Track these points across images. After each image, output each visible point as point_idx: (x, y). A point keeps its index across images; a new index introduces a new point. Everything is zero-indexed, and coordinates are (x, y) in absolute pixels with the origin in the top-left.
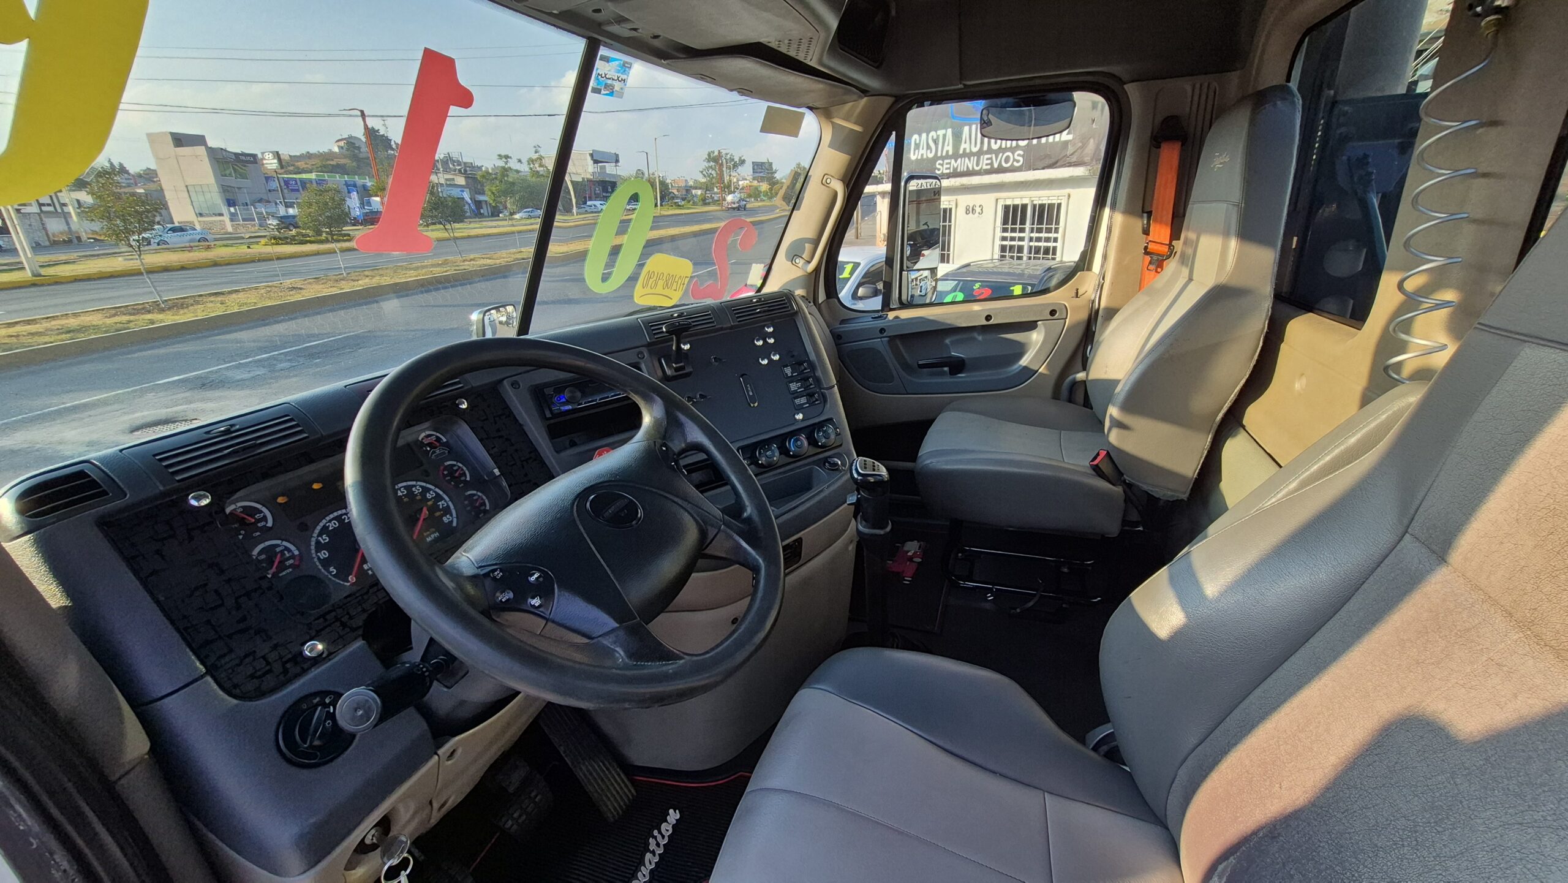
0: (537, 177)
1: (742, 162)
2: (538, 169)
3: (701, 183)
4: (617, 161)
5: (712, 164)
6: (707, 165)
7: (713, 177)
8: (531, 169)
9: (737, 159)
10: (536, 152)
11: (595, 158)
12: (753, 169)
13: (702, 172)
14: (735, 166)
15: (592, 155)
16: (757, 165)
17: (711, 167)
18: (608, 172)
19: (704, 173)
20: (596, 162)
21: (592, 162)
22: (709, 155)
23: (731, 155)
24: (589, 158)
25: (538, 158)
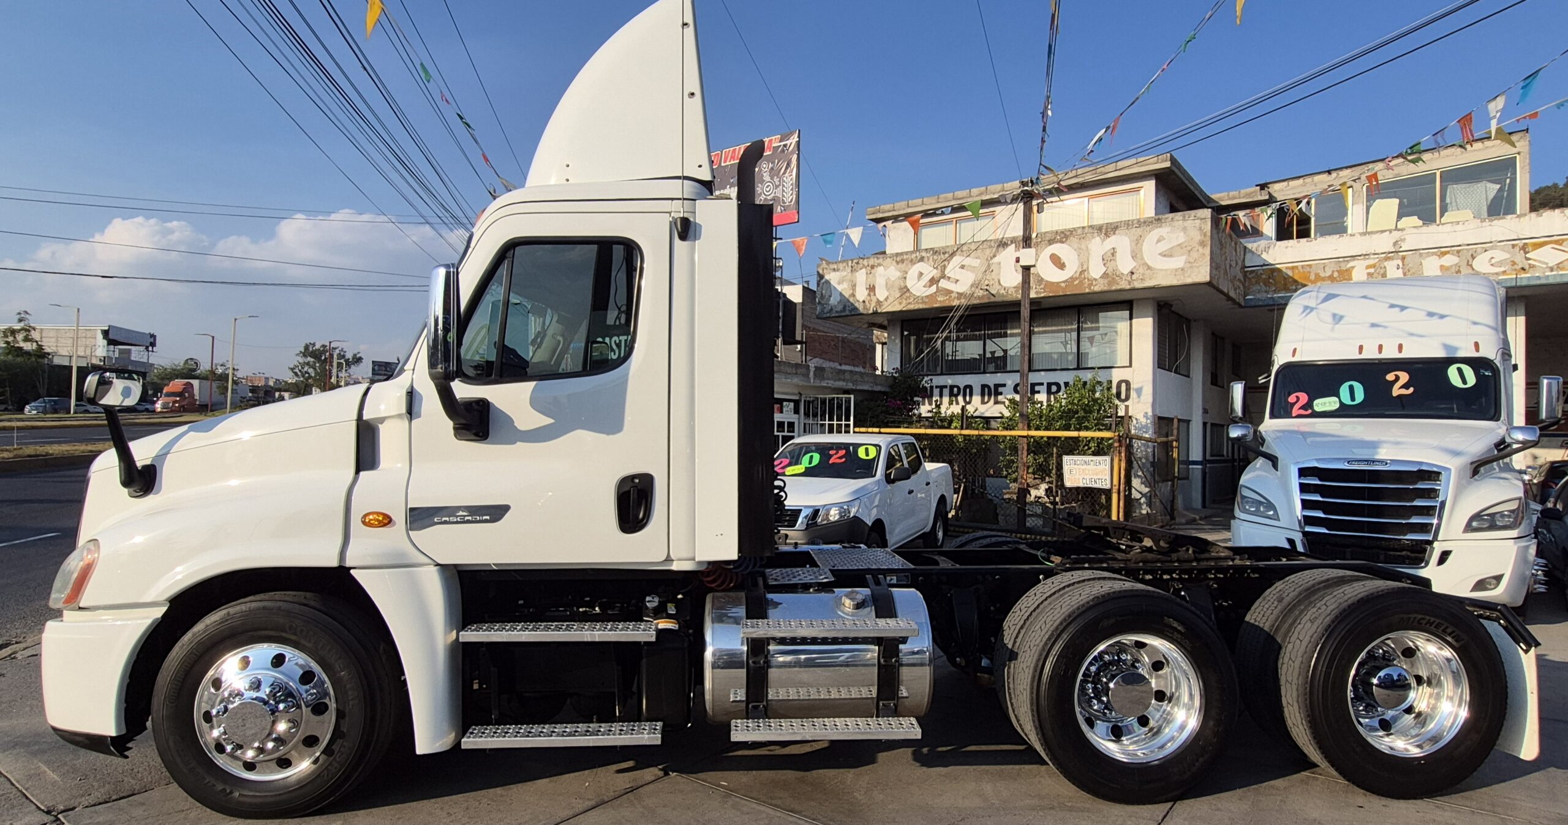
0: (18, 356)
1: (358, 360)
2: (22, 344)
3: (289, 384)
4: (153, 344)
5: (309, 359)
6: (301, 360)
7: (310, 377)
8: (8, 343)
9: (349, 356)
10: (20, 320)
11: (111, 336)
12: (373, 369)
13: (292, 369)
14: (348, 363)
15: (106, 333)
16: (379, 366)
17: (308, 364)
18: (132, 358)
19: (297, 370)
20: (112, 342)
21: (105, 342)
22: (307, 347)
23: (342, 350)
24: (100, 336)
25: (22, 329)
